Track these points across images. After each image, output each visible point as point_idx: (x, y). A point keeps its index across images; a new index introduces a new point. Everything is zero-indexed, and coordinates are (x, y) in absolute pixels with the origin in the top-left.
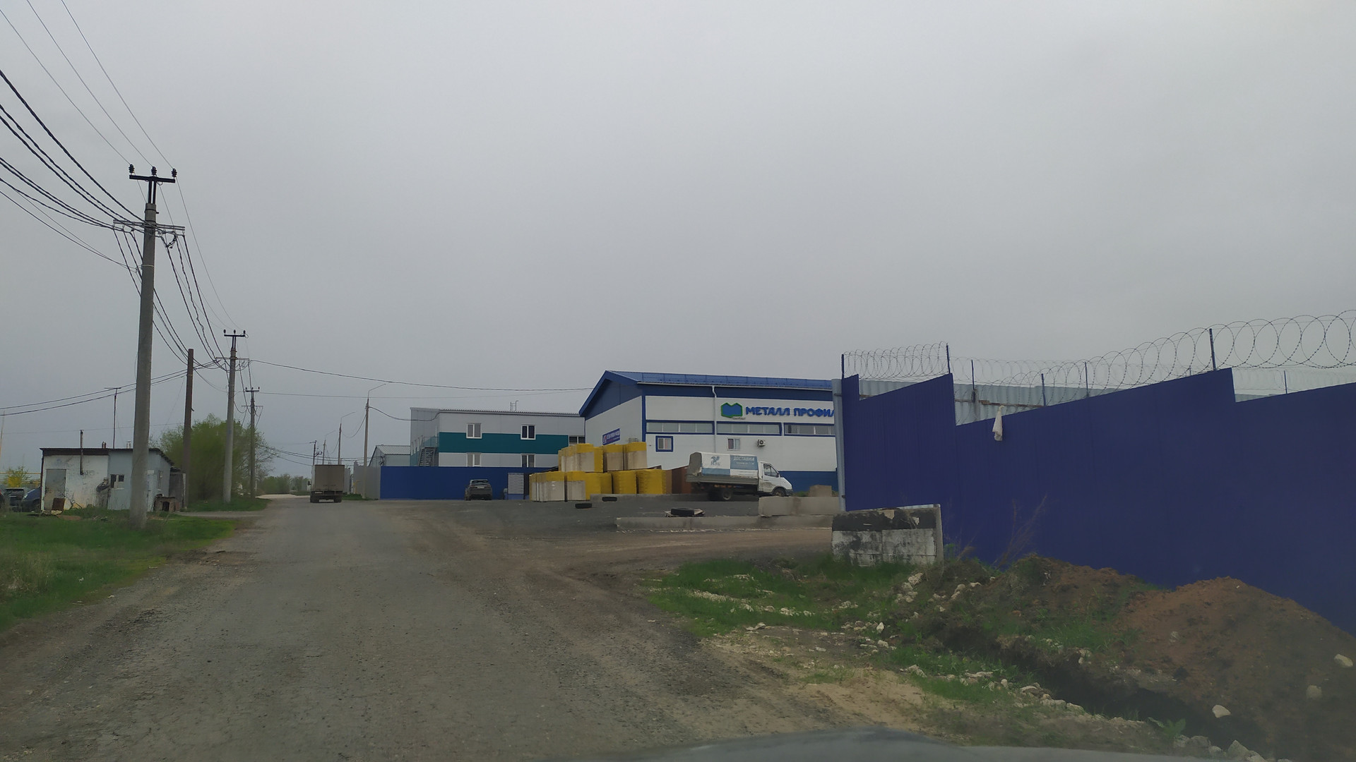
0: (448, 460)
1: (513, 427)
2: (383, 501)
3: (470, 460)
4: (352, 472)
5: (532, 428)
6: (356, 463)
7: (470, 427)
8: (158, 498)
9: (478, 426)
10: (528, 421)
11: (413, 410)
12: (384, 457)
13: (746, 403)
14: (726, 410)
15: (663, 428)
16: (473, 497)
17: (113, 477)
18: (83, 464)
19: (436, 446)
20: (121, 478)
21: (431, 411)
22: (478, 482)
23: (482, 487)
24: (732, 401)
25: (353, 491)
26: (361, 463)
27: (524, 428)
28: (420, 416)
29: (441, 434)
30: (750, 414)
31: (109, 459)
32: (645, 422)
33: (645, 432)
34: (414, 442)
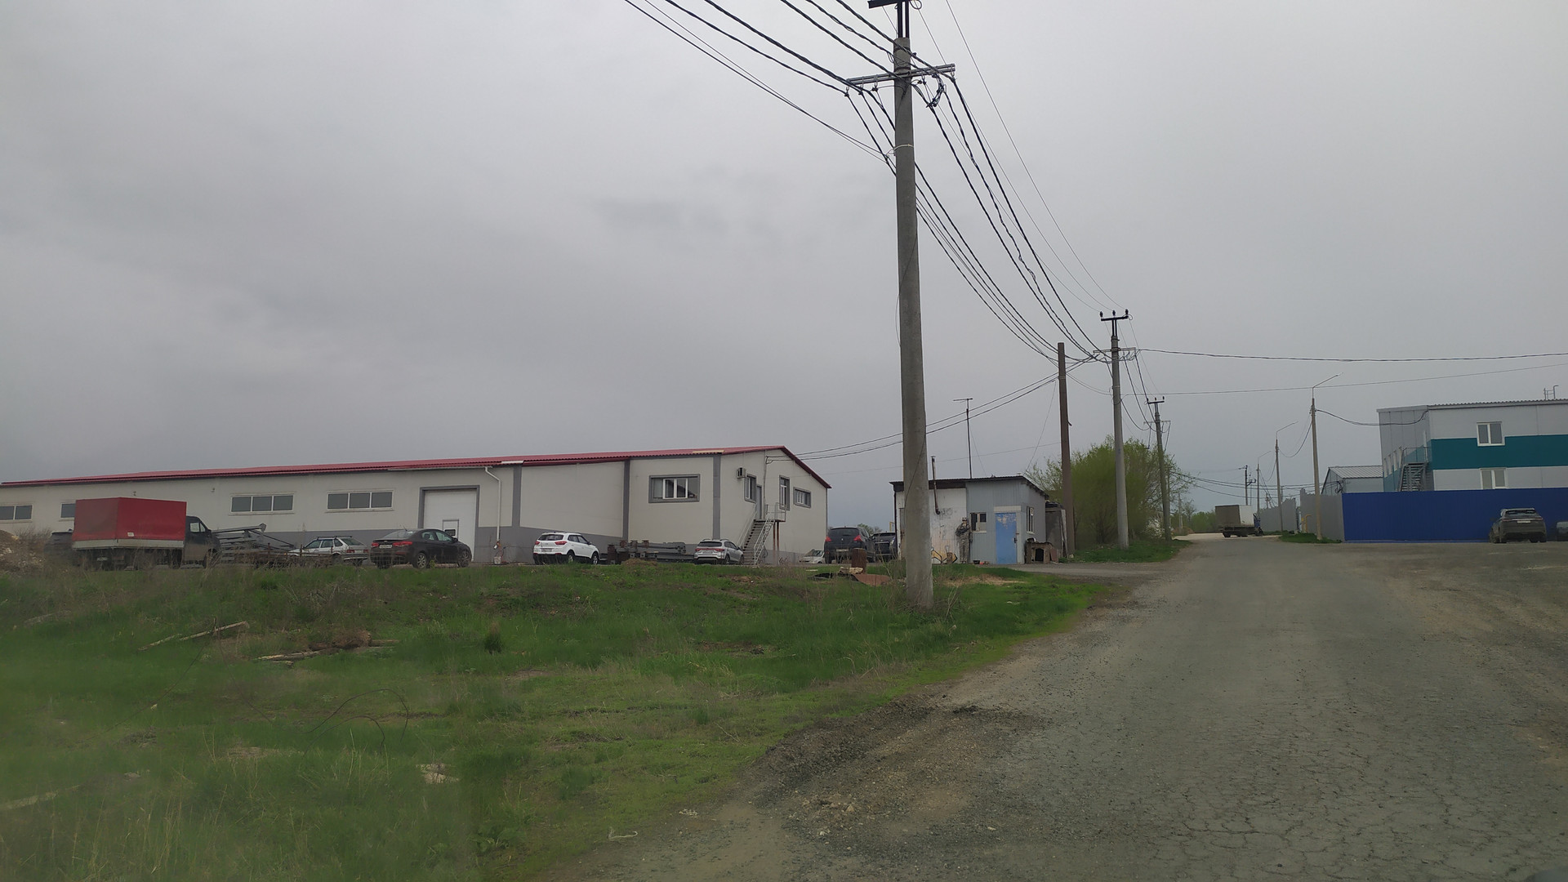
2: (1352, 544)
3: (1487, 479)
4: (1298, 503)
6: (1303, 491)
7: (1482, 429)
8: (1029, 543)
9: (1496, 427)
11: (1381, 412)
12: (1341, 482)
16: (1510, 538)
17: (974, 516)
18: (938, 500)
19: (1426, 460)
20: (983, 517)
21: (1413, 410)
22: (1517, 512)
23: (1527, 521)
25: (1303, 529)
26: (1311, 490)
29: (1434, 441)
31: (967, 492)
34: (1389, 459)
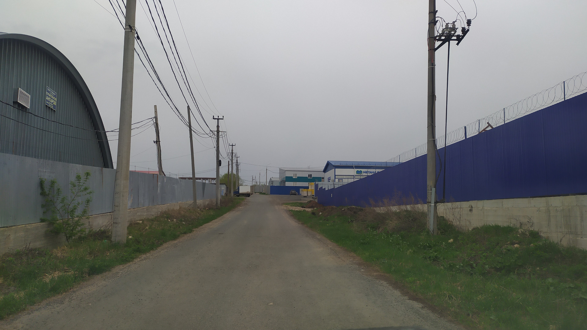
0: (288, 184)
1: (306, 175)
2: (271, 195)
3: (294, 185)
5: (311, 175)
7: (294, 175)
9: (296, 174)
10: (310, 173)
11: (280, 169)
13: (363, 170)
14: (358, 172)
15: (340, 177)
16: (291, 195)
19: (285, 180)
21: (284, 170)
23: (294, 192)
24: (359, 170)
25: (263, 192)
27: (309, 175)
28: (282, 171)
29: (286, 177)
30: (365, 173)
32: (335, 175)
33: (335, 178)
34: (280, 179)
